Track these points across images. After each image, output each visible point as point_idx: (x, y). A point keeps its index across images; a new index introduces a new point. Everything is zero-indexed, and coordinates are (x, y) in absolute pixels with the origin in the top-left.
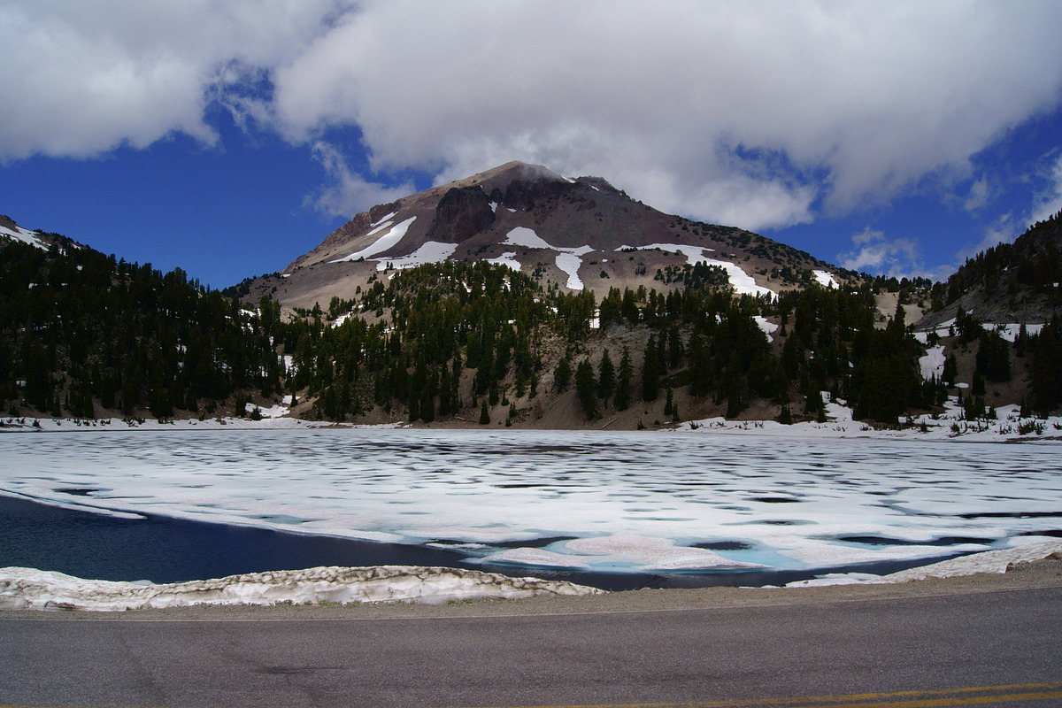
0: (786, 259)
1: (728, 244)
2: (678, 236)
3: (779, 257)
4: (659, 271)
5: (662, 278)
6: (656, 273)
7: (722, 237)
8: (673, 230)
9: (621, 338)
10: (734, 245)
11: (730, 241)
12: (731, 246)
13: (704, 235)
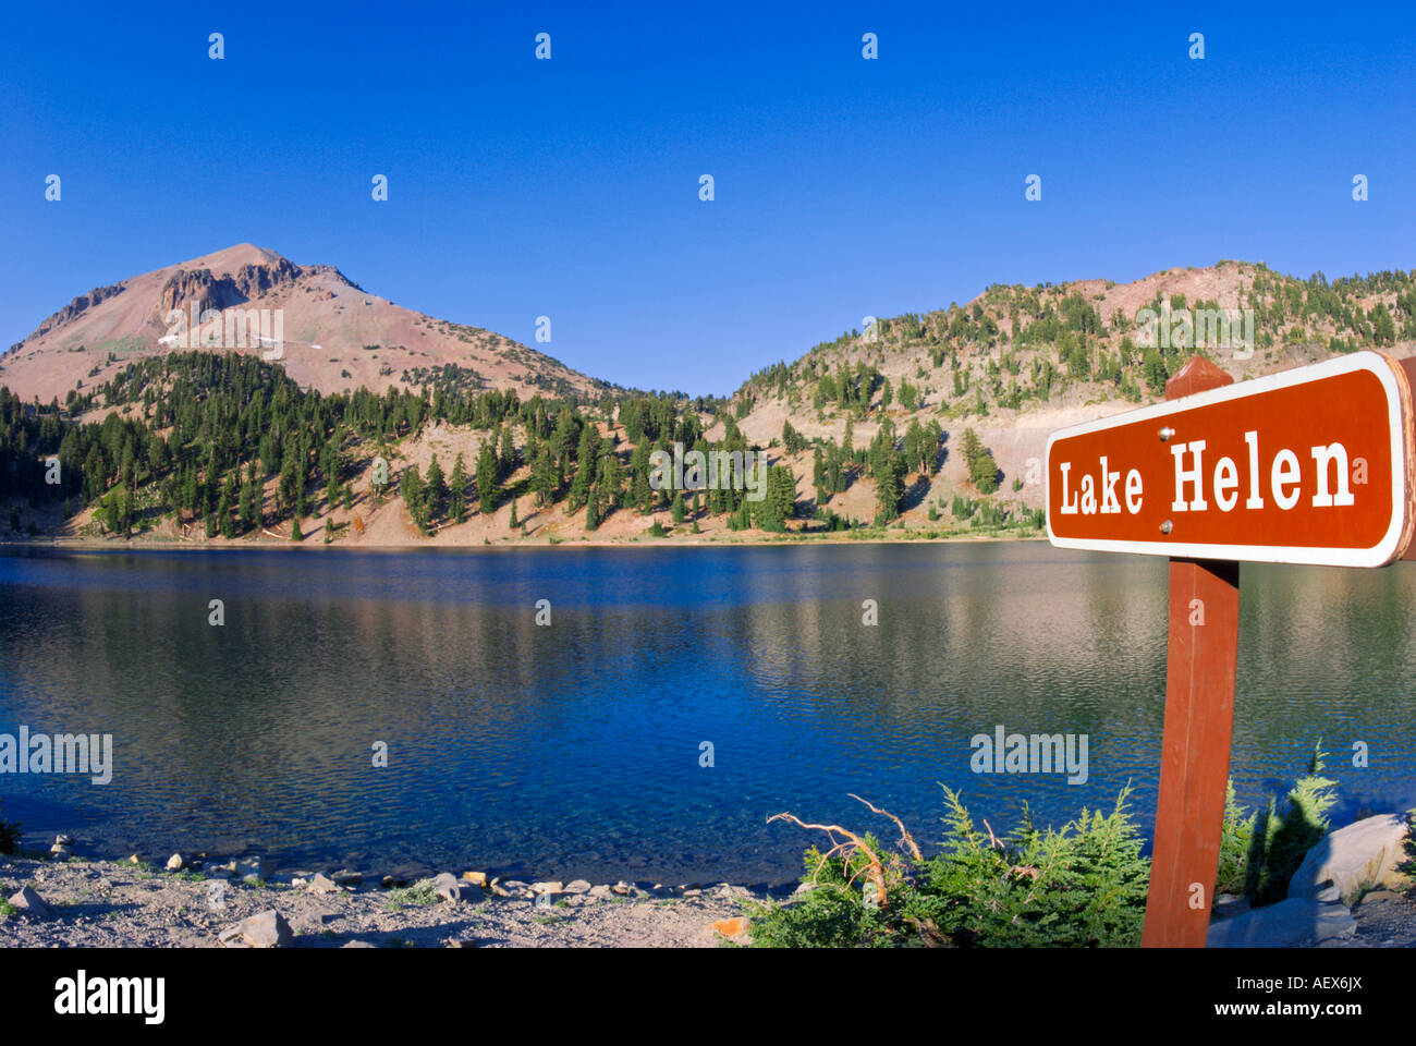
0: (538, 365)
1: (476, 346)
2: (423, 334)
3: (531, 363)
4: (406, 372)
5: (409, 379)
6: (402, 375)
7: (470, 338)
8: (417, 327)
9: (440, 442)
10: (483, 347)
11: (478, 343)
12: (479, 349)
13: (451, 334)
